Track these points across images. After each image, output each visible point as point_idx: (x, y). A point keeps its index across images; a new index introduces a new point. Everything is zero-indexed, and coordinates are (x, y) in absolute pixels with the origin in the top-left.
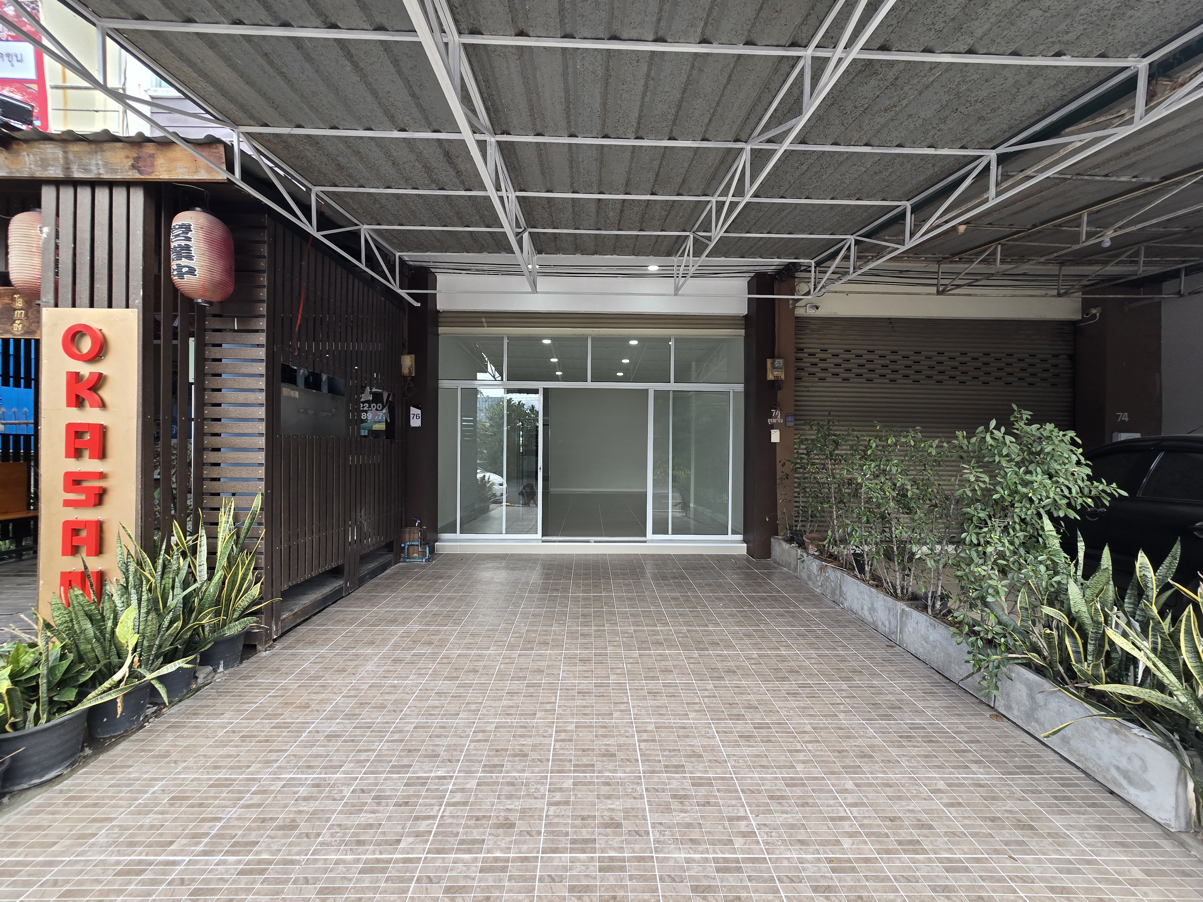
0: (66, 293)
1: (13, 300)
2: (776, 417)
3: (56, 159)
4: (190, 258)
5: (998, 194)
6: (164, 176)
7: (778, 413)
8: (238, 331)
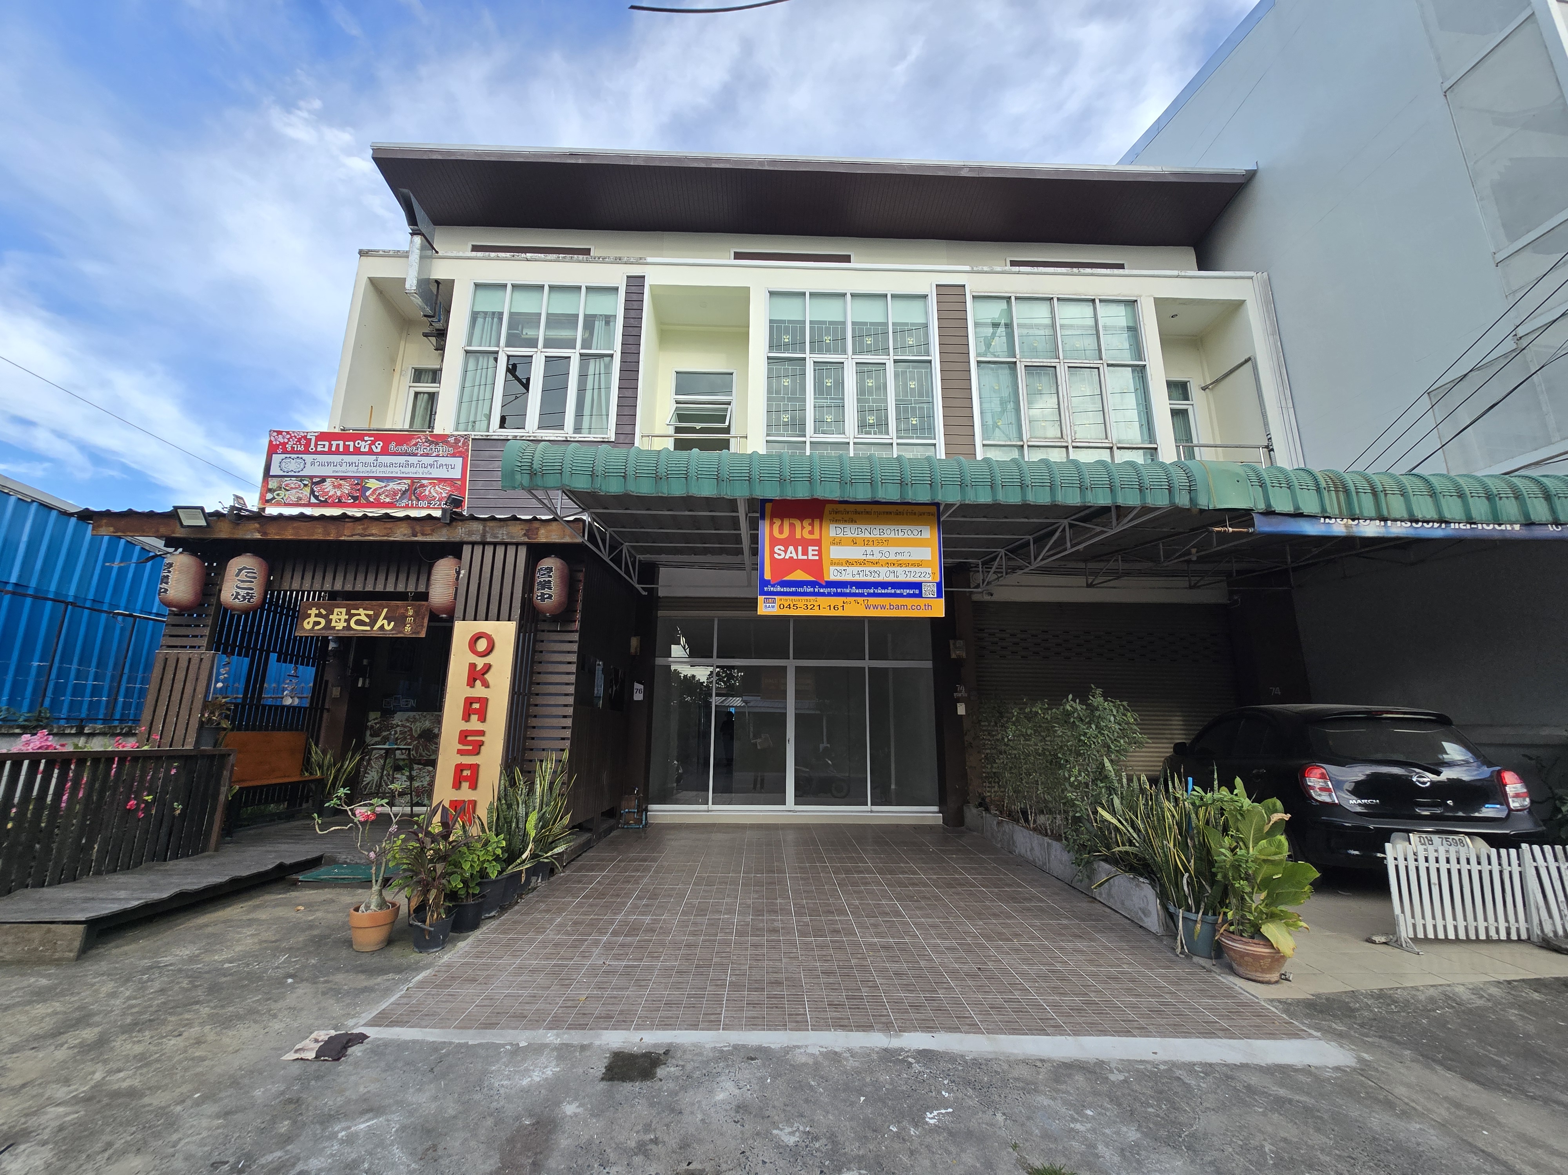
0: (471, 611)
1: (407, 610)
2: (961, 691)
3: (479, 531)
4: (550, 588)
5: (1072, 546)
6: (543, 540)
7: (963, 688)
8: (560, 631)
